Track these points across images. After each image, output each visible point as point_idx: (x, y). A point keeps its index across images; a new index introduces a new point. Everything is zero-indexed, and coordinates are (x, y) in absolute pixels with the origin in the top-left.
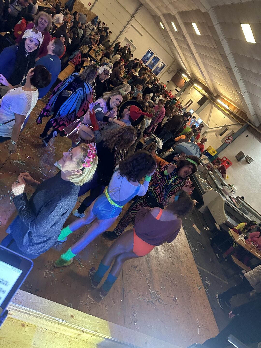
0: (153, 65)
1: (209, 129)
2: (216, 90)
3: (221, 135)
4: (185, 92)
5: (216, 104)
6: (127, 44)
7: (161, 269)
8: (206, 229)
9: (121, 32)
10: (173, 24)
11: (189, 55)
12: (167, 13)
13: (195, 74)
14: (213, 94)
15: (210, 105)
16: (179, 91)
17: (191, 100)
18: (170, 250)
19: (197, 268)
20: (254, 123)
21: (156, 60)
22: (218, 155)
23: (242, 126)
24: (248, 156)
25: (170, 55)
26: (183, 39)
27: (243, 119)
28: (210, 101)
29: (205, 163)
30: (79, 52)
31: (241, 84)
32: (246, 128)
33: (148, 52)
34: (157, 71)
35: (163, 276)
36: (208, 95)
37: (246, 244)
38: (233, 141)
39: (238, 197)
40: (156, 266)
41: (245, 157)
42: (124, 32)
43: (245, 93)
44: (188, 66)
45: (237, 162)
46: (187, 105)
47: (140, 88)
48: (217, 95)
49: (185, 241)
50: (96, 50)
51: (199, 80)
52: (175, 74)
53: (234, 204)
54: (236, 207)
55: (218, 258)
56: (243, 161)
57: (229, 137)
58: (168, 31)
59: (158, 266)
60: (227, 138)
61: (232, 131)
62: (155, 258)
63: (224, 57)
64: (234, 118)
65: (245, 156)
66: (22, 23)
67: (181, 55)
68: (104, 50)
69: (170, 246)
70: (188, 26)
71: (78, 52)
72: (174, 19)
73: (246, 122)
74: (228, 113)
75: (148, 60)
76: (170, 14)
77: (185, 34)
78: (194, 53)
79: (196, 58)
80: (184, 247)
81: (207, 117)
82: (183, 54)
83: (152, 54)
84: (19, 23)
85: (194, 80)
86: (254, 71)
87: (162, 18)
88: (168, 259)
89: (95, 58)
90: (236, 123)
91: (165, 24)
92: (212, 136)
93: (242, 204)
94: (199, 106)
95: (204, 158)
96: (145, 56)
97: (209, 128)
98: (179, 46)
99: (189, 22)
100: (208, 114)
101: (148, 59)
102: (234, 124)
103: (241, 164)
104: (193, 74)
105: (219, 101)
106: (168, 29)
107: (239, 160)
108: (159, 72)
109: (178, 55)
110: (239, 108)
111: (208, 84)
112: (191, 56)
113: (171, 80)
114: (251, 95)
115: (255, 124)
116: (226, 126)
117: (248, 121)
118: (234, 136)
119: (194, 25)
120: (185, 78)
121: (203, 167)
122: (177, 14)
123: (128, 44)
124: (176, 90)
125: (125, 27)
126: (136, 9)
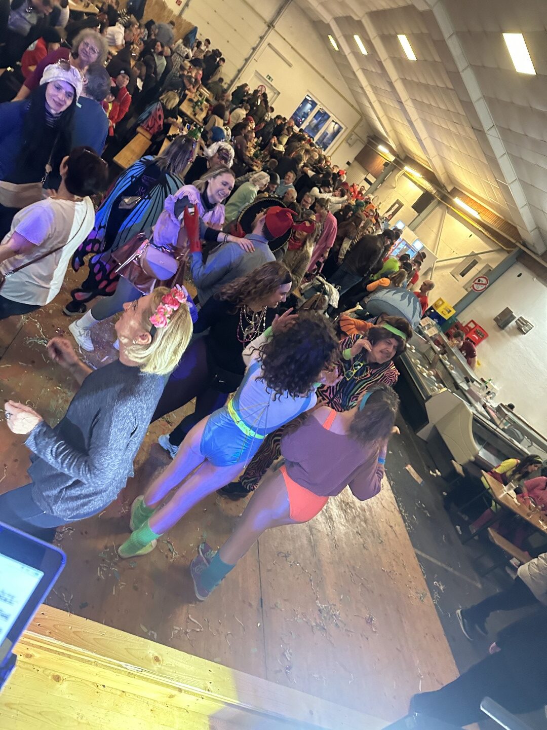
0: (316, 128)
1: (437, 262)
2: (451, 179)
3: (463, 275)
4: (385, 183)
5: (452, 208)
6: (261, 84)
7: (340, 558)
8: (435, 474)
9: (247, 60)
10: (357, 38)
11: (392, 104)
12: (345, 15)
13: (405, 145)
14: (444, 186)
15: (438, 211)
16: (373, 182)
17: (398, 202)
18: (358, 520)
19: (415, 555)
20: (533, 246)
21: (323, 116)
22: (457, 318)
23: (508, 253)
24: (521, 317)
25: (352, 106)
26: (379, 72)
27: (512, 240)
28: (439, 203)
29: (430, 336)
30: (158, 107)
31: (505, 164)
32: (517, 259)
33: (306, 101)
34: (325, 140)
35: (345, 572)
36: (435, 189)
37: (519, 504)
38: (489, 286)
39: (502, 404)
40: (329, 553)
41: (515, 320)
42: (253, 60)
43: (514, 183)
44: (391, 128)
45: (498, 332)
46: (390, 213)
47: (290, 179)
48: (455, 188)
49: (390, 499)
50: (195, 100)
51: (415, 156)
52: (363, 146)
53: (492, 421)
54: (497, 426)
55: (460, 533)
56: (511, 328)
57: (481, 279)
58: (346, 54)
59: (334, 552)
60: (477, 280)
61: (488, 266)
62: (328, 535)
63: (468, 106)
64: (490, 237)
65: (514, 318)
66: (37, 48)
67: (376, 105)
68: (211, 99)
69: (358, 509)
70: (390, 41)
71: (158, 105)
72: (359, 26)
73: (517, 246)
74: (478, 227)
75: (306, 118)
76: (351, 17)
77: (382, 60)
78: (403, 100)
79: (408, 111)
80: (388, 513)
81: (433, 236)
82: (380, 102)
83: (314, 104)
84: (32, 47)
85: (403, 158)
86: (534, 135)
87: (334, 27)
88: (355, 538)
89: (192, 117)
90: (495, 249)
91: (339, 40)
92: (443, 276)
93: (510, 419)
94: (416, 214)
95: (429, 325)
96: (299, 109)
97: (437, 260)
98: (371, 86)
99: (393, 33)
100: (435, 230)
101: (306, 115)
102: (491, 249)
103: (506, 334)
104: (401, 145)
105: (457, 201)
106: (347, 50)
107: (502, 326)
108: (329, 144)
109: (368, 104)
110: (501, 217)
111: (433, 166)
112: (398, 107)
113: (356, 159)
114: (527, 187)
115: (536, 248)
116: (473, 254)
117: (520, 243)
118: (492, 276)
119: (403, 39)
120: (385, 154)
121: (427, 343)
122: (366, 16)
123: (262, 86)
124: (366, 180)
125: (254, 49)
126: (278, 10)
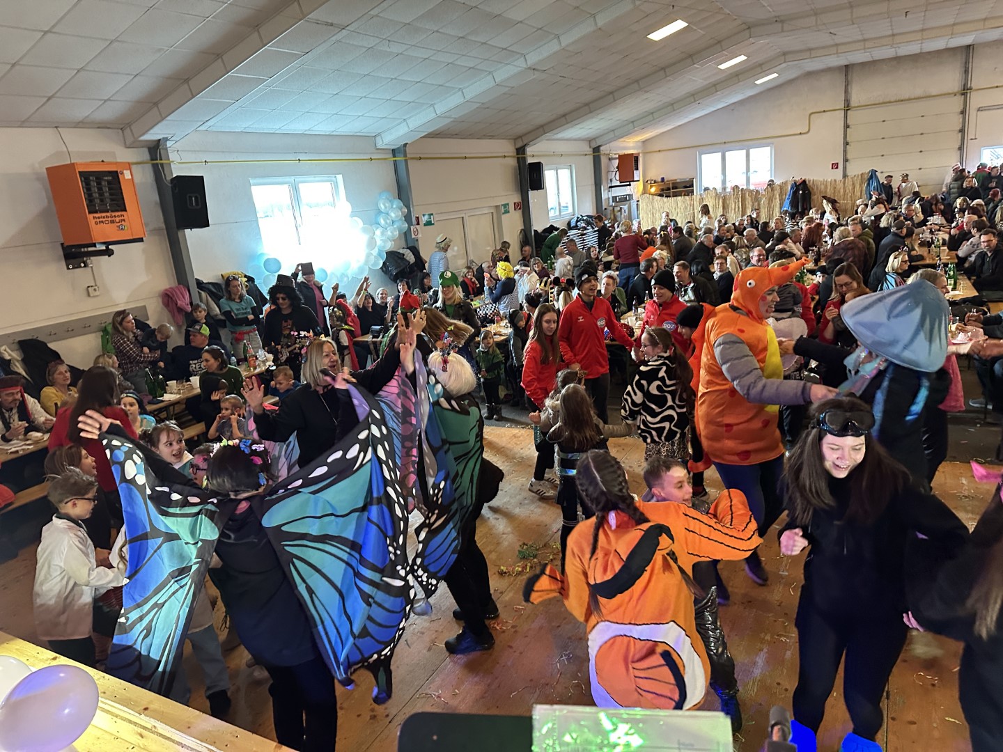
9: (961, 148)
125: (962, 131)
126: (964, 69)
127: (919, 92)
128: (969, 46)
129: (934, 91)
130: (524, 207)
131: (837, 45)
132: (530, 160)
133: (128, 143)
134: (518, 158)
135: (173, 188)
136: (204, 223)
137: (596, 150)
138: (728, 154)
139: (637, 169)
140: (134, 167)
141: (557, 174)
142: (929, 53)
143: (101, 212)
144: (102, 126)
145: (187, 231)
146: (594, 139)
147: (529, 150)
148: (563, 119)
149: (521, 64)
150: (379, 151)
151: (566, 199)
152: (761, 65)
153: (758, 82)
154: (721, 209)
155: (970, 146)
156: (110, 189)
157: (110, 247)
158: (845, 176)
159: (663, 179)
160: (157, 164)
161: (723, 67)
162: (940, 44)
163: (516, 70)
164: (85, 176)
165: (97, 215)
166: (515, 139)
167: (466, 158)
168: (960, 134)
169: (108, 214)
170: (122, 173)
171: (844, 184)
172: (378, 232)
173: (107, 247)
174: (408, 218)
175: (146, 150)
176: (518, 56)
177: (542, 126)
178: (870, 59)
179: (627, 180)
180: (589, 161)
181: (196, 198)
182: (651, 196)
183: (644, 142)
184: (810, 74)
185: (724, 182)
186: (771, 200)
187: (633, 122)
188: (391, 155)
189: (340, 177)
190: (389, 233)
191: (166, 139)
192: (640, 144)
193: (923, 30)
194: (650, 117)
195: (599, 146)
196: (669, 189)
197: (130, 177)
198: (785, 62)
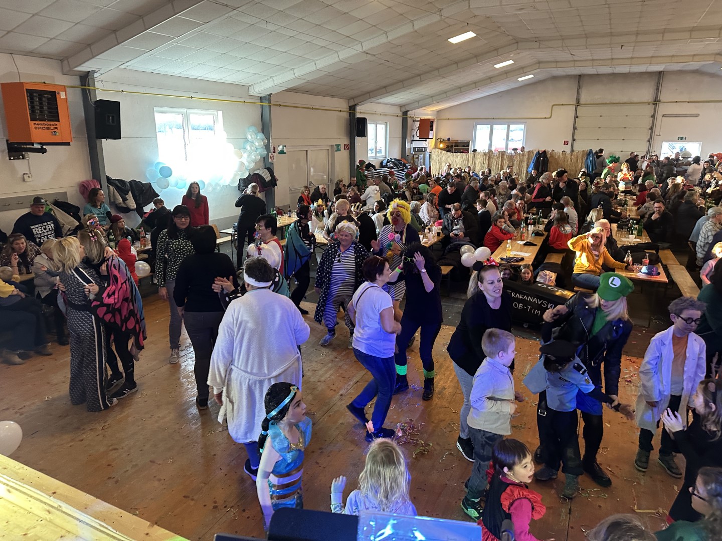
9: (650, 140)
42: (656, 136)
125: (651, 129)
126: (656, 87)
127: (625, 99)
128: (660, 73)
129: (635, 100)
130: (351, 148)
131: (575, 61)
132: (358, 116)
133: (64, 71)
134: (350, 113)
135: (96, 109)
136: (117, 136)
137: (405, 113)
138: (495, 126)
139: (432, 130)
140: (68, 89)
141: (376, 126)
142: (635, 73)
143: (40, 120)
144: (46, 56)
145: (104, 141)
146: (404, 105)
147: (358, 109)
148: (384, 89)
149: (358, 49)
150: (251, 97)
151: (381, 144)
152: (522, 68)
153: (520, 79)
154: (486, 165)
155: (656, 139)
156: (49, 104)
157: (44, 147)
158: (572, 151)
159: (449, 139)
160: (86, 89)
161: (497, 66)
162: (642, 68)
163: (355, 52)
164: (31, 93)
165: (37, 122)
166: (349, 99)
167: (313, 109)
168: (650, 130)
169: (45, 123)
170: (59, 94)
171: (571, 155)
172: (245, 155)
173: (42, 147)
174: (267, 147)
175: (78, 78)
176: (357, 42)
177: (369, 93)
178: (595, 72)
179: (424, 137)
180: (399, 121)
181: (113, 117)
182: (440, 151)
183: (439, 111)
184: (555, 78)
185: (490, 145)
186: (521, 162)
187: (432, 97)
188: (259, 101)
189: (220, 113)
190: (253, 157)
191: (94, 72)
192: (436, 113)
193: (632, 58)
194: (444, 95)
195: (407, 111)
196: (452, 146)
197: (65, 97)
198: (539, 68)
